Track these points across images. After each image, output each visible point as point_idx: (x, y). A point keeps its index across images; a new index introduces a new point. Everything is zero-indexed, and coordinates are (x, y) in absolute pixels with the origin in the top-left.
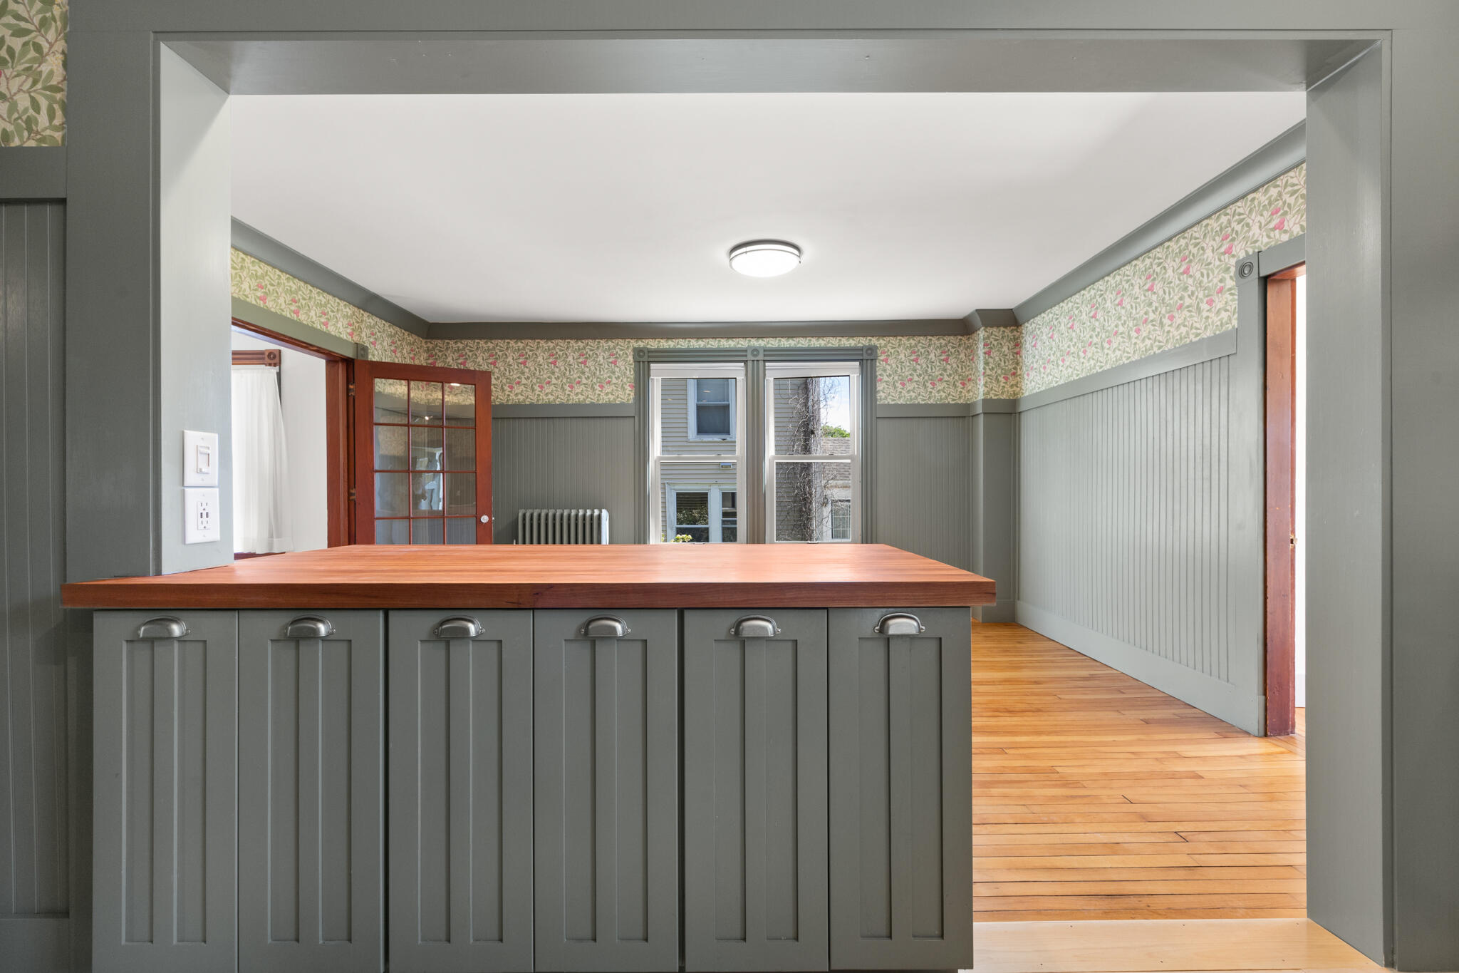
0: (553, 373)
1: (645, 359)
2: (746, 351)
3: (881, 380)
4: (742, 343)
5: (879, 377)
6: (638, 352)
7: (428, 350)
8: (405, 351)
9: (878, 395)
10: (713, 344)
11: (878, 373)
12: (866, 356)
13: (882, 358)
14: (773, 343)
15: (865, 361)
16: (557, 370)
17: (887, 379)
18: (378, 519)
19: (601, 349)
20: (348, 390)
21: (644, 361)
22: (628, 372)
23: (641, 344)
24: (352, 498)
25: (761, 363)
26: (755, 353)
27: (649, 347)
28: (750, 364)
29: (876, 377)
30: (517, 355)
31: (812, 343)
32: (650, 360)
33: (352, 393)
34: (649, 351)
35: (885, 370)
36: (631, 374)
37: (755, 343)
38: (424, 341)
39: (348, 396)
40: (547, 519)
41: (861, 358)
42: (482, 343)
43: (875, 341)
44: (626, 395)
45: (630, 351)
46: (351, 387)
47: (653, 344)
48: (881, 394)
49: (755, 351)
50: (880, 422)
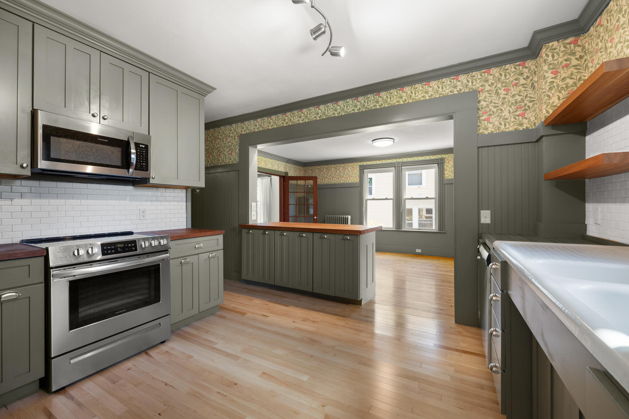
0: (336, 174)
1: (362, 168)
2: (395, 163)
3: (446, 170)
4: (394, 161)
5: (445, 169)
6: (360, 166)
7: (304, 170)
8: (298, 171)
9: (445, 176)
10: (384, 162)
11: (445, 168)
12: (440, 162)
13: (446, 162)
14: (405, 160)
15: (439, 164)
16: (337, 173)
17: (449, 169)
18: (290, 217)
19: (349, 166)
20: (284, 184)
21: (362, 169)
22: (357, 173)
23: (361, 164)
24: (285, 211)
25: (400, 167)
26: (398, 164)
27: (364, 164)
28: (396, 167)
29: (444, 169)
30: (326, 170)
31: (419, 158)
32: (364, 168)
33: (285, 185)
34: (364, 166)
35: (448, 166)
36: (358, 173)
37: (398, 160)
38: (303, 167)
39: (284, 185)
40: (337, 218)
41: (438, 162)
42: (317, 167)
43: (444, 156)
44: (357, 180)
45: (358, 166)
46: (284, 183)
47: (365, 163)
48: (446, 175)
49: (398, 163)
50: (446, 186)
